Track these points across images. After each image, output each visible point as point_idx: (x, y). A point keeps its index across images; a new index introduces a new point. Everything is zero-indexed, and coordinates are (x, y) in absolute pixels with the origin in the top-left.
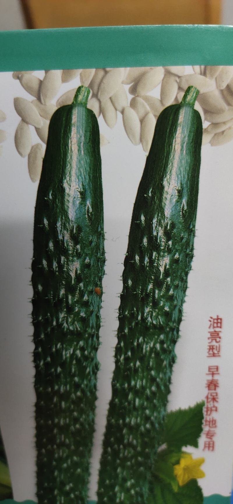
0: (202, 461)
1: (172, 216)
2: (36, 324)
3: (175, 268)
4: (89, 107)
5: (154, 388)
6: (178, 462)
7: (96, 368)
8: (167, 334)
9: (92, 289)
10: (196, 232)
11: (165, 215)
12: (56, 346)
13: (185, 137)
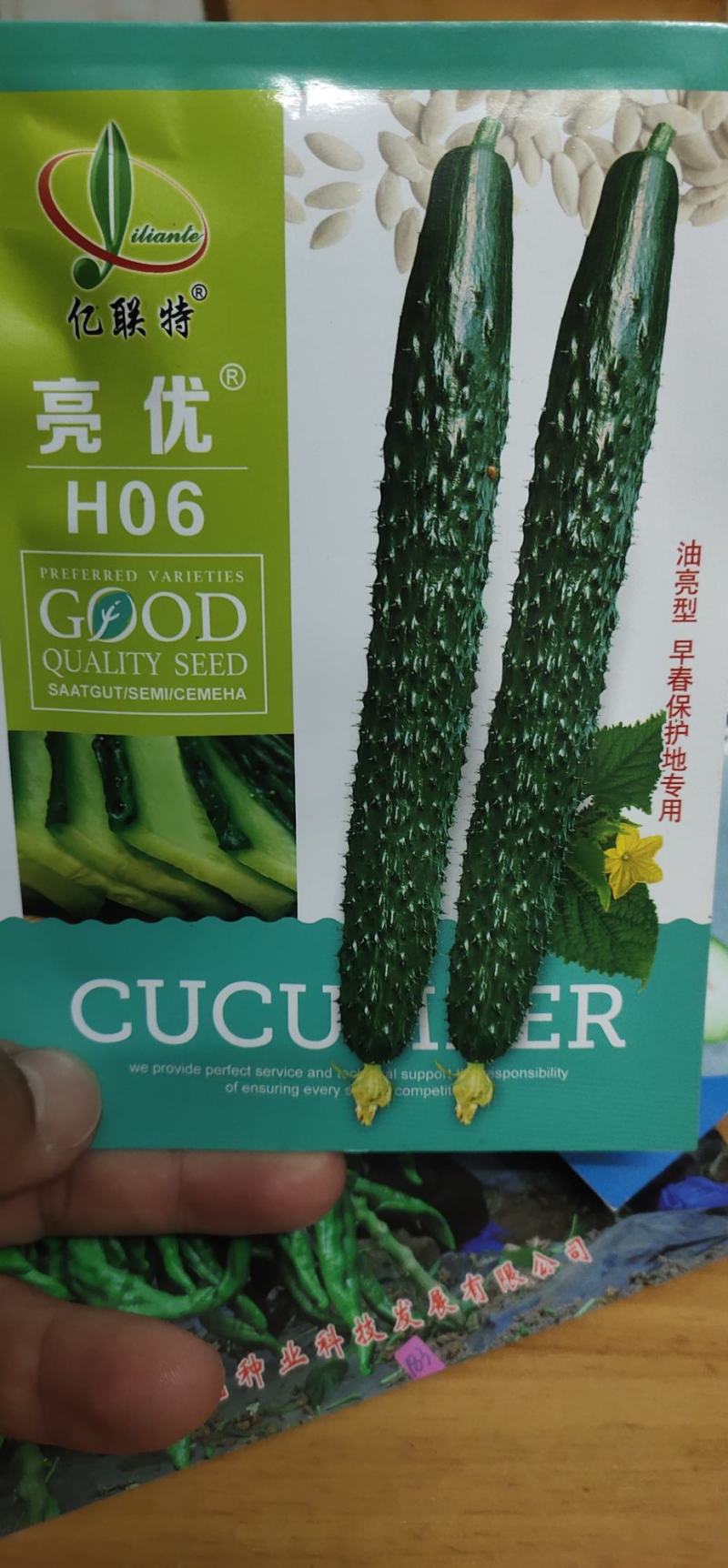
0: (656, 844)
1: (623, 346)
2: (383, 530)
3: (623, 443)
4: (497, 150)
5: (575, 675)
6: (611, 843)
7: (479, 622)
8: (603, 568)
9: (484, 469)
10: (661, 377)
11: (610, 343)
12: (414, 576)
13: (649, 208)
